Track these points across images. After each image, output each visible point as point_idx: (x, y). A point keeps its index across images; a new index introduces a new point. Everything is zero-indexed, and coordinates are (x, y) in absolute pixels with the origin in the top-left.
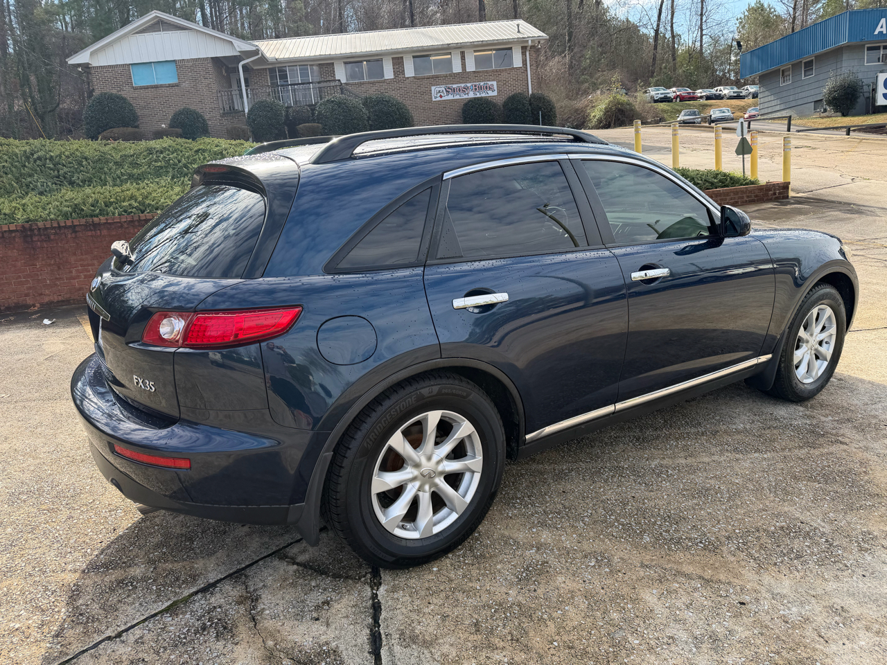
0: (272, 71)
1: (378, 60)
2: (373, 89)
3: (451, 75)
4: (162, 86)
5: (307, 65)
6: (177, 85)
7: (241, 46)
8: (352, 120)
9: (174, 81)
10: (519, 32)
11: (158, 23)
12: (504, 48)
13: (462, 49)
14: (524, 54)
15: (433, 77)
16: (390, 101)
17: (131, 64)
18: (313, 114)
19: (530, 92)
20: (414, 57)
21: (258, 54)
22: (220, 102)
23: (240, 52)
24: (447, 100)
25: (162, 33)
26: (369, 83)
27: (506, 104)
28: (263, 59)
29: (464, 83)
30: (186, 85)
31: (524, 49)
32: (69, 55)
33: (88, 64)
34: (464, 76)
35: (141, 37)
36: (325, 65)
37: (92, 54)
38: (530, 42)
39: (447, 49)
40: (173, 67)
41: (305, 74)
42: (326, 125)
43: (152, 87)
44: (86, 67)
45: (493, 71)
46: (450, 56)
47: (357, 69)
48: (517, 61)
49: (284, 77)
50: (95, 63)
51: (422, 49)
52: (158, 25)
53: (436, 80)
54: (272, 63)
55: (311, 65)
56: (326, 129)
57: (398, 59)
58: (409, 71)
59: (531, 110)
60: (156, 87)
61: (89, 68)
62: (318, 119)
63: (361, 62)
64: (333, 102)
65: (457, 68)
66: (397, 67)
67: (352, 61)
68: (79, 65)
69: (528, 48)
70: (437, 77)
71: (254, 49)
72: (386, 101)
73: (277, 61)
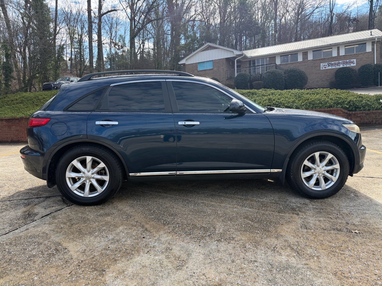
0: (250, 61)
1: (296, 54)
2: (292, 66)
3: (331, 58)
4: (207, 70)
5: (264, 58)
6: (212, 69)
7: (237, 53)
8: (276, 79)
9: (211, 68)
10: (371, 35)
11: (209, 47)
12: (362, 43)
13: (338, 46)
14: (373, 45)
15: (322, 59)
16: (296, 70)
17: (199, 63)
18: (261, 77)
19: (375, 63)
20: (313, 51)
21: (243, 55)
22: (227, 75)
23: (236, 55)
24: (328, 69)
25: (210, 50)
26: (291, 64)
27: (359, 70)
28: (245, 57)
29: (338, 61)
30: (215, 69)
31: (373, 43)
32: (179, 61)
33: (185, 63)
34: (339, 57)
35: (202, 53)
36: (272, 57)
37: (186, 60)
38: (376, 39)
39: (330, 46)
40: (212, 63)
41: (263, 62)
42: (265, 82)
43: (204, 70)
44: (184, 64)
45: (354, 54)
46: (331, 50)
47: (286, 58)
48: (369, 49)
49: (254, 63)
50: (187, 63)
51: (317, 47)
52: (209, 48)
53: (323, 60)
54: (250, 58)
55: (266, 58)
56: (265, 83)
57: (305, 52)
58: (310, 57)
59: (374, 72)
60: (205, 70)
61: (185, 65)
62: (263, 80)
63: (288, 55)
64: (270, 72)
65: (335, 54)
66: (305, 56)
67: (283, 55)
68: (182, 64)
69: (376, 42)
70: (324, 59)
71: (241, 53)
72: (294, 71)
73: (252, 57)
